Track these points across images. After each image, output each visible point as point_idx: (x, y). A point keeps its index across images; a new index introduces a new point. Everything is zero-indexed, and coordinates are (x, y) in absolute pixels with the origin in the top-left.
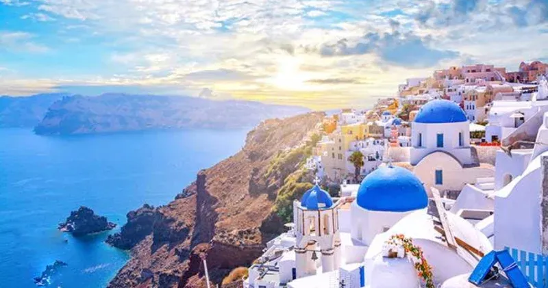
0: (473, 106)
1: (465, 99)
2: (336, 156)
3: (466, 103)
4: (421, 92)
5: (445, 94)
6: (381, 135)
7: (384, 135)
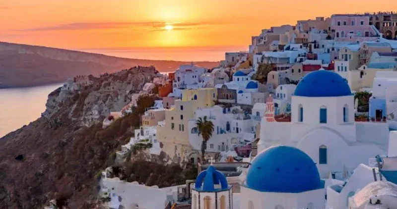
0: (346, 68)
1: (336, 58)
2: (177, 127)
3: (337, 63)
4: (281, 48)
5: (310, 52)
6: (232, 101)
7: (236, 102)
